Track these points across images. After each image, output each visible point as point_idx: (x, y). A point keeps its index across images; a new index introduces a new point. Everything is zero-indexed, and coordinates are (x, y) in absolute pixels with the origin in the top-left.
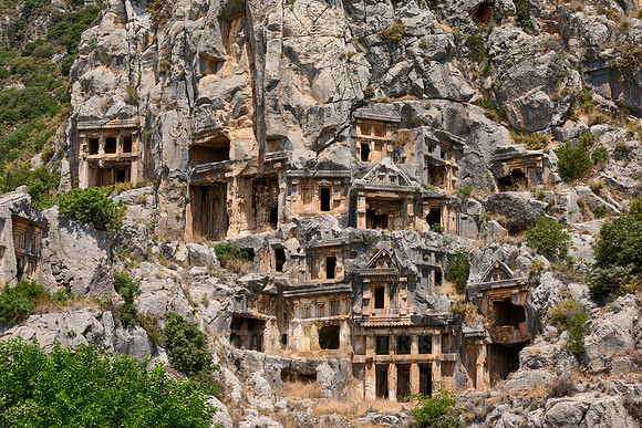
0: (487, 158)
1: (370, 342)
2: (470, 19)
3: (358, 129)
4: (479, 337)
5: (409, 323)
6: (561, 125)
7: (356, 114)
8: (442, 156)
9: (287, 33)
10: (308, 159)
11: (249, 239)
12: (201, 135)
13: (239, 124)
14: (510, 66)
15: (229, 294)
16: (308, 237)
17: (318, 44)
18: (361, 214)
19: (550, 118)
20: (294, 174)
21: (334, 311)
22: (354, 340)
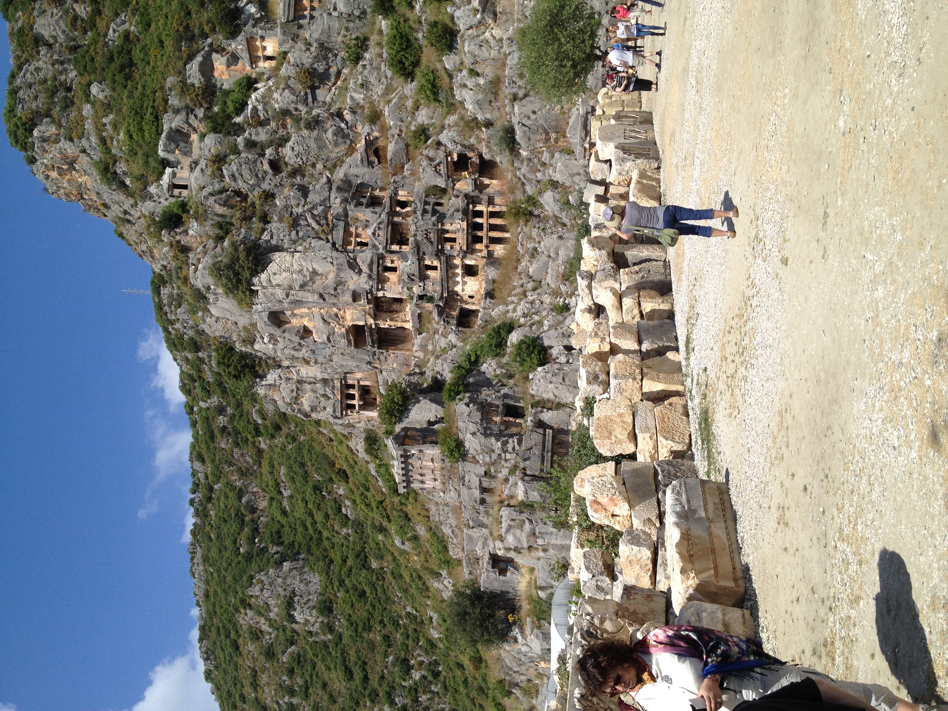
0: (366, 170)
1: (475, 246)
2: (280, 175)
3: (349, 247)
4: (475, 182)
5: (465, 223)
6: (347, 123)
7: (340, 249)
8: (365, 197)
9: (291, 288)
10: (366, 278)
11: (413, 315)
12: (349, 341)
13: (343, 318)
14: (310, 152)
15: (445, 328)
16: (413, 280)
17: (297, 269)
18: (400, 248)
19: (342, 129)
20: (375, 286)
21: (456, 267)
22: (474, 256)
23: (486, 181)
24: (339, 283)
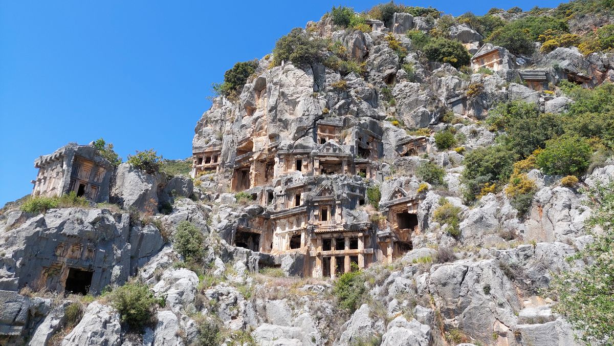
0: (394, 144)
1: (319, 242)
2: (383, 82)
3: (319, 130)
4: (387, 237)
5: (342, 229)
6: (434, 125)
7: (317, 122)
8: (368, 144)
9: (281, 86)
10: (289, 144)
11: (255, 188)
12: (240, 143)
13: (259, 134)
14: (405, 98)
15: (236, 217)
16: (286, 184)
17: (298, 90)
19: (429, 120)
20: (281, 152)
21: (298, 225)
22: (309, 242)
23: (390, 250)
24: (285, 124)
